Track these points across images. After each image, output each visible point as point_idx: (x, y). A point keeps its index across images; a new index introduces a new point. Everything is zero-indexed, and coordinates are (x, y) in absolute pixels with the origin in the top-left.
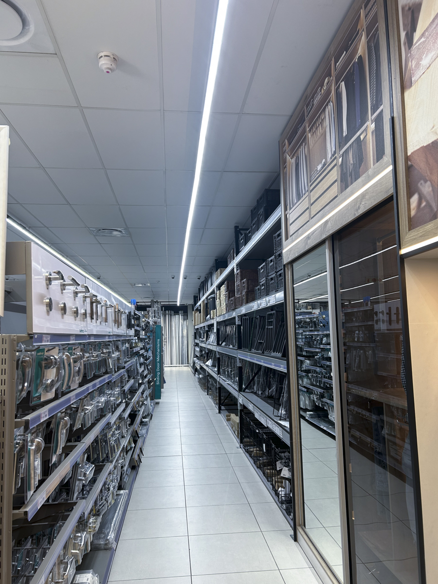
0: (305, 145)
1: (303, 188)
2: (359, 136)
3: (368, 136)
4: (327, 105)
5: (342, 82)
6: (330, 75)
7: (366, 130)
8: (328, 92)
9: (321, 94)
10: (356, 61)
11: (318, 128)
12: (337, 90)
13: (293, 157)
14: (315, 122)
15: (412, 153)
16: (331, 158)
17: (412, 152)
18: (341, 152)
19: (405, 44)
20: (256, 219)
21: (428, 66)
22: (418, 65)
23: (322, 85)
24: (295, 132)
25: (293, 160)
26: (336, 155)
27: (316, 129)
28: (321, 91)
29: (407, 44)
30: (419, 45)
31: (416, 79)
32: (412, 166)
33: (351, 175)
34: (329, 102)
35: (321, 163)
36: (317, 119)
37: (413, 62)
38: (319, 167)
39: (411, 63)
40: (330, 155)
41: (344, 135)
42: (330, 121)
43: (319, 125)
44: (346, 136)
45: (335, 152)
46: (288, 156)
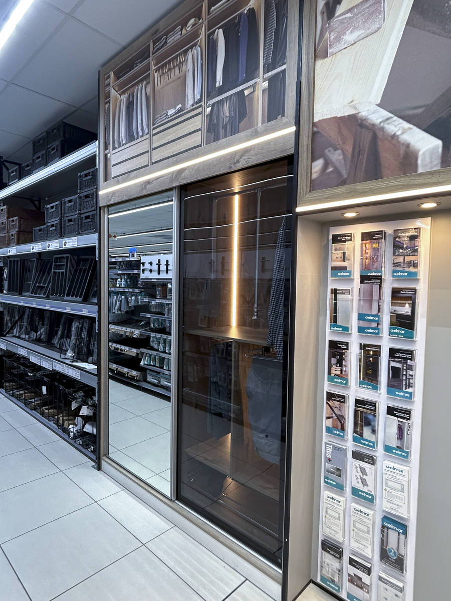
0: (147, 84)
1: (140, 129)
2: (243, 91)
3: (256, 93)
4: (191, 48)
5: (219, 28)
6: (198, 16)
7: (254, 86)
8: (195, 35)
9: (181, 34)
10: (246, 12)
11: (173, 71)
12: (209, 36)
13: (123, 93)
14: (169, 62)
15: (319, 121)
16: (193, 105)
17: (320, 119)
18: (211, 102)
19: (322, 13)
20: (44, 152)
21: (353, 42)
22: (338, 39)
23: (184, 25)
24: (129, 66)
25: (124, 98)
26: (202, 103)
27: (170, 69)
28: (181, 31)
29: (325, 14)
30: (343, 19)
31: (335, 52)
32: (318, 132)
33: (225, 127)
34: (195, 45)
35: (175, 108)
36: (173, 60)
37: (332, 34)
38: (171, 112)
39: (330, 34)
40: (191, 102)
41: (217, 85)
42: (194, 66)
43: (174, 67)
44: (220, 87)
45: (200, 101)
46: (113, 91)
